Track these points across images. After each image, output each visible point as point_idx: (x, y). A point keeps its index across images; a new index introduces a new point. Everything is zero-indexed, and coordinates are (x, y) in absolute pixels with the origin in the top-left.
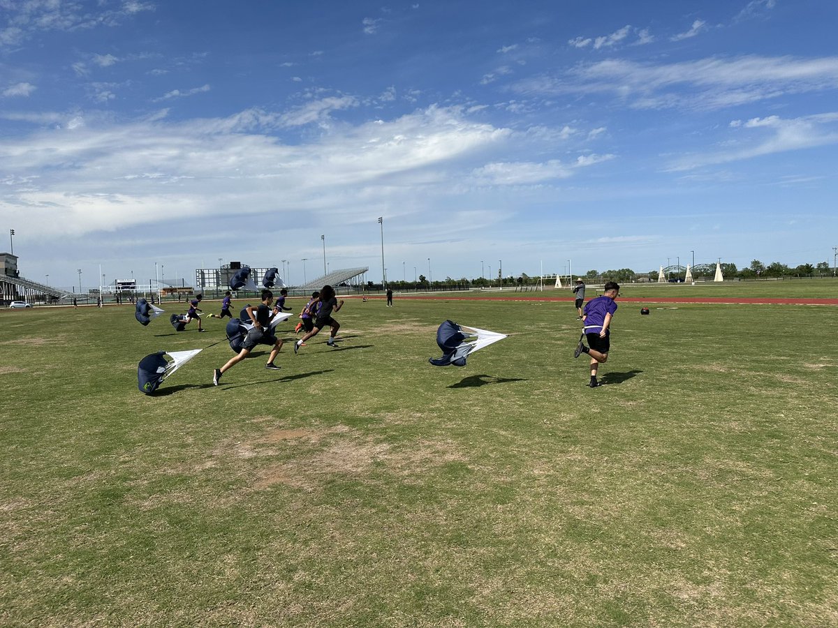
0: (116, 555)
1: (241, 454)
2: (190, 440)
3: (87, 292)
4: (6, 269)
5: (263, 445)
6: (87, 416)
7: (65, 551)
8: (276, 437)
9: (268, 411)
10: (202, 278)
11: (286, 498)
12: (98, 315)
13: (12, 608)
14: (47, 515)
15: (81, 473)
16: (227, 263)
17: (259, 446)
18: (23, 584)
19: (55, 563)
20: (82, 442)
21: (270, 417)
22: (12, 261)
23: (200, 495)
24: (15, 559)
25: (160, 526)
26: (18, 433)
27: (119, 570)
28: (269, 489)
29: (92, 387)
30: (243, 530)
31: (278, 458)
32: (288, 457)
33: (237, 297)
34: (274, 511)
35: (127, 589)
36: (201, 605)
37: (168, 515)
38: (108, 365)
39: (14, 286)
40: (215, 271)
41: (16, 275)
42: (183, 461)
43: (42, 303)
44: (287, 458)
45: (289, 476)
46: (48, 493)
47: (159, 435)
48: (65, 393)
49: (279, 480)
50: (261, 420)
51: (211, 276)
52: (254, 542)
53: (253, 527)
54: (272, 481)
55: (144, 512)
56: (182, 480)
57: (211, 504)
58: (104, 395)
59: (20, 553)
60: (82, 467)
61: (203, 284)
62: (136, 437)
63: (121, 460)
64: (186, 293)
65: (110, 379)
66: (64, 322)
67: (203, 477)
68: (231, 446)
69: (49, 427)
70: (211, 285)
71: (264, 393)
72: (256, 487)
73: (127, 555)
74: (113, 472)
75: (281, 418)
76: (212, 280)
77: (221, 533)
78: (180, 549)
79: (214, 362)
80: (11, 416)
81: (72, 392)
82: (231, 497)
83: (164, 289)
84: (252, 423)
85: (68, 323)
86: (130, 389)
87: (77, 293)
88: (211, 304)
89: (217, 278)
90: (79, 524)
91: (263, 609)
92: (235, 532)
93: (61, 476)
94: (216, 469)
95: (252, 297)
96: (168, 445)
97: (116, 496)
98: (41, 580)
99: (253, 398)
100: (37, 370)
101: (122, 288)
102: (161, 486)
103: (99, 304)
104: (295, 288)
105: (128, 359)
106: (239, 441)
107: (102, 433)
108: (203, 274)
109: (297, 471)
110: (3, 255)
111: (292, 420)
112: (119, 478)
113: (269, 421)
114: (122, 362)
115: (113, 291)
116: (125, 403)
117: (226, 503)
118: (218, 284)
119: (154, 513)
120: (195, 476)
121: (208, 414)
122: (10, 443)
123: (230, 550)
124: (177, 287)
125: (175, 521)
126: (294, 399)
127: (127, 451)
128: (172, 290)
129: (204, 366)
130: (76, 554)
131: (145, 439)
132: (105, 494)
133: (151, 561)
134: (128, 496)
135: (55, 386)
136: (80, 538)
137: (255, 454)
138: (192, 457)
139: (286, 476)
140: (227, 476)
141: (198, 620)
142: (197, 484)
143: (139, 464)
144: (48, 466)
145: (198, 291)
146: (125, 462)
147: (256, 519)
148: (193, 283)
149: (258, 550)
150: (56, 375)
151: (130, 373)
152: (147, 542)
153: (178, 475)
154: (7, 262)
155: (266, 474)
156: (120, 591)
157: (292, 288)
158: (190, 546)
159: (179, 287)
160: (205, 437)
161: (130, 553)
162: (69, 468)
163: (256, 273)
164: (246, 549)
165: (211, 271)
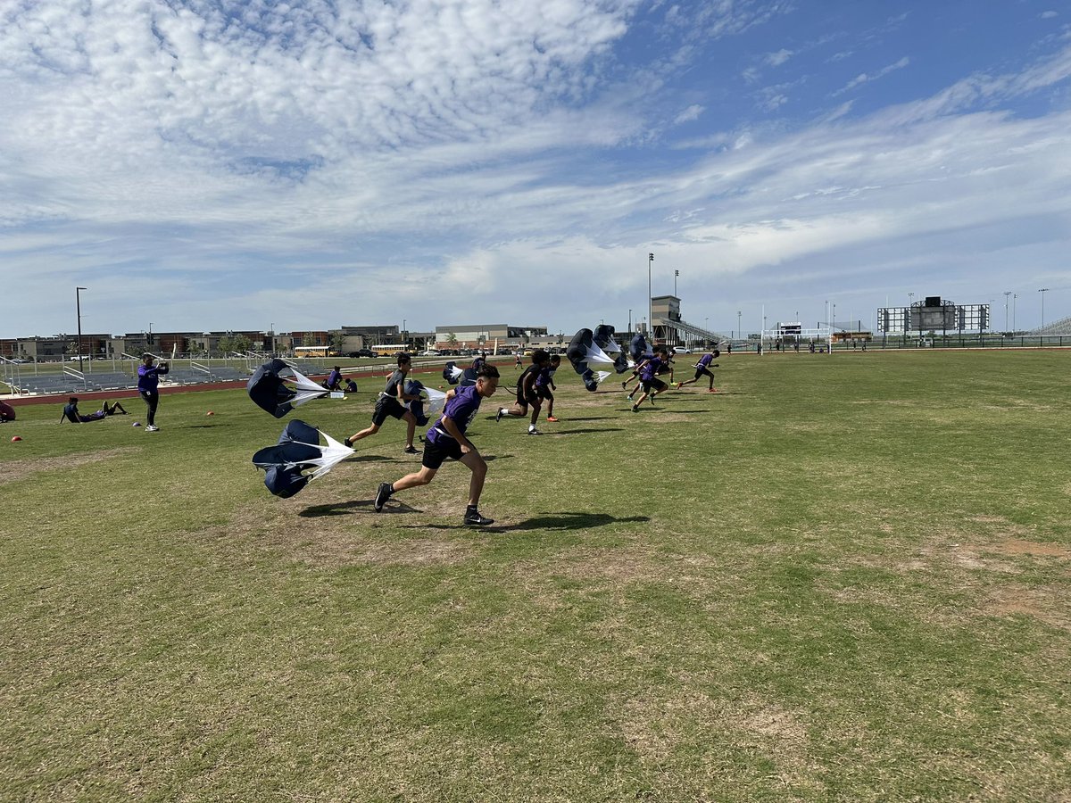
0: (812, 647)
1: (961, 561)
2: (888, 529)
3: (745, 338)
4: (670, 313)
5: (994, 556)
6: (761, 479)
7: (757, 624)
8: (1015, 549)
9: (998, 511)
10: (885, 320)
11: (1040, 638)
12: (759, 364)
13: (712, 668)
14: (733, 580)
15: (762, 542)
16: (921, 299)
17: (987, 555)
18: (719, 646)
19: (748, 635)
20: (759, 507)
21: (1001, 519)
22: (675, 304)
23: (909, 602)
24: (709, 618)
25: (859, 626)
26: (696, 487)
27: (818, 664)
28: (1010, 619)
29: (763, 446)
30: (976, 665)
31: (1021, 580)
32: (1038, 581)
33: (933, 346)
34: (1022, 652)
35: (830, 690)
36: (924, 741)
37: (868, 615)
38: (778, 423)
39: (676, 330)
40: (903, 310)
41: (678, 319)
42: (882, 553)
43: (702, 349)
44: (1036, 582)
45: (1041, 608)
46: (731, 556)
47: (848, 516)
48: (735, 449)
49: (1026, 611)
50: (988, 520)
51: (898, 317)
52: (994, 684)
53: (991, 665)
54: (1014, 609)
55: (840, 605)
56: (883, 577)
57: (927, 617)
58: (777, 457)
59: (712, 612)
60: (763, 535)
61: (886, 328)
62: (820, 512)
63: (806, 536)
64: (863, 340)
65: (782, 440)
66: (725, 371)
67: (911, 579)
68: (944, 547)
69: (723, 485)
70: (897, 329)
71: (987, 483)
72: (990, 610)
73: (826, 649)
74: (798, 548)
75: (1018, 522)
76: (898, 323)
77: (945, 660)
78: (891, 664)
79: (909, 432)
80: (686, 466)
81: (742, 449)
82: (953, 616)
83: (835, 335)
84: (974, 523)
85: (730, 371)
86: (805, 454)
87: (736, 338)
88: (896, 354)
89: (906, 319)
90: (769, 599)
91: (1018, 780)
92: (965, 664)
93: (742, 541)
94: (929, 574)
95: (954, 346)
96: (860, 530)
97: (805, 578)
98: (736, 649)
99: (971, 487)
100: (705, 421)
101: (786, 333)
102: (856, 578)
103: (759, 350)
104: (1023, 333)
105: (799, 418)
106: (957, 542)
107: (780, 501)
108: (886, 314)
109: (1055, 604)
110: (667, 297)
111: (1038, 528)
112: (805, 557)
113: (1000, 524)
114: (792, 421)
115: (774, 336)
116: (802, 470)
117: (949, 621)
118: (906, 328)
119: (853, 610)
120: (899, 576)
121: (908, 499)
122: (689, 495)
123: (959, 685)
124: (851, 331)
125: (879, 626)
126: (1038, 499)
127: (811, 528)
128: (844, 336)
129: (896, 437)
130: (769, 631)
131: (831, 517)
132: (793, 572)
133: (854, 666)
134: (817, 581)
135: (724, 441)
136: (773, 615)
137: (983, 566)
138: (893, 551)
139: (1034, 606)
140: (944, 586)
141: (924, 760)
142: (903, 586)
143: (826, 547)
144: (728, 527)
145: (878, 337)
146: (810, 540)
147: (993, 655)
148: (872, 326)
149: (1003, 698)
150: (724, 429)
151: (804, 435)
152: (847, 641)
153: (877, 570)
154: (670, 305)
155: (1003, 597)
156: (822, 690)
157: (1019, 334)
158: (903, 663)
159: (854, 331)
160: (907, 529)
161: (829, 649)
162: (750, 534)
163: (962, 311)
164: (984, 691)
165: (898, 311)
